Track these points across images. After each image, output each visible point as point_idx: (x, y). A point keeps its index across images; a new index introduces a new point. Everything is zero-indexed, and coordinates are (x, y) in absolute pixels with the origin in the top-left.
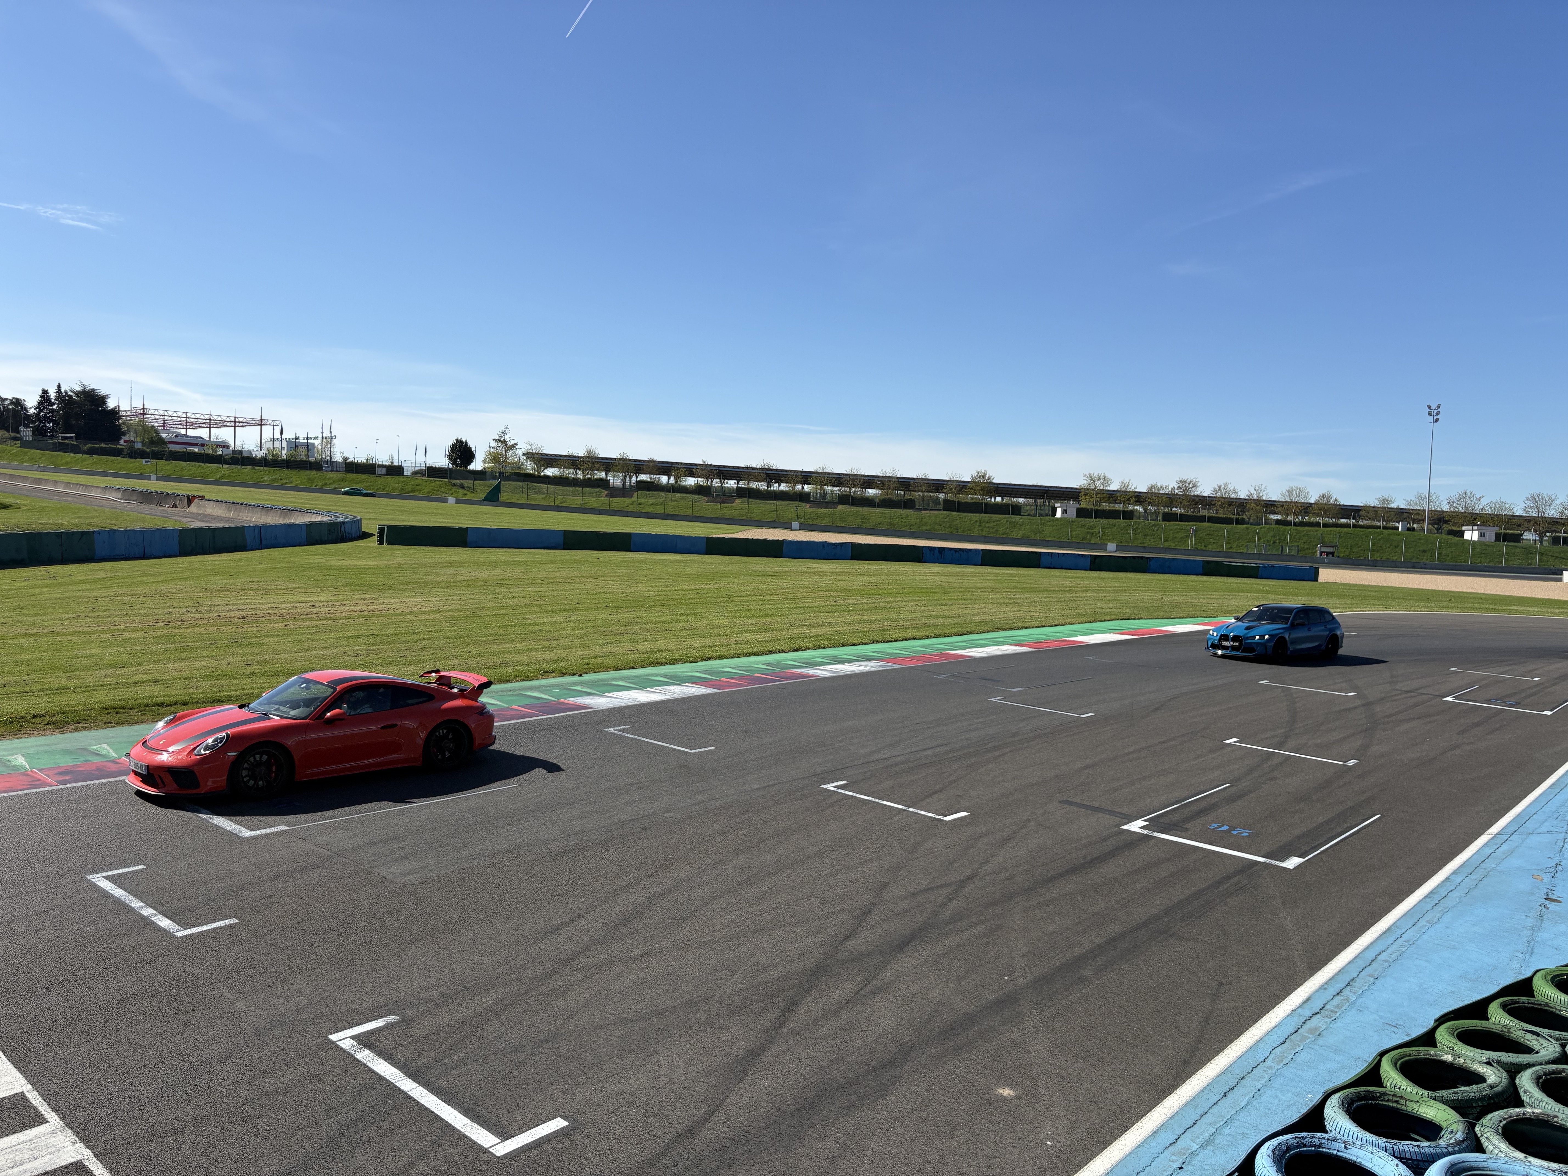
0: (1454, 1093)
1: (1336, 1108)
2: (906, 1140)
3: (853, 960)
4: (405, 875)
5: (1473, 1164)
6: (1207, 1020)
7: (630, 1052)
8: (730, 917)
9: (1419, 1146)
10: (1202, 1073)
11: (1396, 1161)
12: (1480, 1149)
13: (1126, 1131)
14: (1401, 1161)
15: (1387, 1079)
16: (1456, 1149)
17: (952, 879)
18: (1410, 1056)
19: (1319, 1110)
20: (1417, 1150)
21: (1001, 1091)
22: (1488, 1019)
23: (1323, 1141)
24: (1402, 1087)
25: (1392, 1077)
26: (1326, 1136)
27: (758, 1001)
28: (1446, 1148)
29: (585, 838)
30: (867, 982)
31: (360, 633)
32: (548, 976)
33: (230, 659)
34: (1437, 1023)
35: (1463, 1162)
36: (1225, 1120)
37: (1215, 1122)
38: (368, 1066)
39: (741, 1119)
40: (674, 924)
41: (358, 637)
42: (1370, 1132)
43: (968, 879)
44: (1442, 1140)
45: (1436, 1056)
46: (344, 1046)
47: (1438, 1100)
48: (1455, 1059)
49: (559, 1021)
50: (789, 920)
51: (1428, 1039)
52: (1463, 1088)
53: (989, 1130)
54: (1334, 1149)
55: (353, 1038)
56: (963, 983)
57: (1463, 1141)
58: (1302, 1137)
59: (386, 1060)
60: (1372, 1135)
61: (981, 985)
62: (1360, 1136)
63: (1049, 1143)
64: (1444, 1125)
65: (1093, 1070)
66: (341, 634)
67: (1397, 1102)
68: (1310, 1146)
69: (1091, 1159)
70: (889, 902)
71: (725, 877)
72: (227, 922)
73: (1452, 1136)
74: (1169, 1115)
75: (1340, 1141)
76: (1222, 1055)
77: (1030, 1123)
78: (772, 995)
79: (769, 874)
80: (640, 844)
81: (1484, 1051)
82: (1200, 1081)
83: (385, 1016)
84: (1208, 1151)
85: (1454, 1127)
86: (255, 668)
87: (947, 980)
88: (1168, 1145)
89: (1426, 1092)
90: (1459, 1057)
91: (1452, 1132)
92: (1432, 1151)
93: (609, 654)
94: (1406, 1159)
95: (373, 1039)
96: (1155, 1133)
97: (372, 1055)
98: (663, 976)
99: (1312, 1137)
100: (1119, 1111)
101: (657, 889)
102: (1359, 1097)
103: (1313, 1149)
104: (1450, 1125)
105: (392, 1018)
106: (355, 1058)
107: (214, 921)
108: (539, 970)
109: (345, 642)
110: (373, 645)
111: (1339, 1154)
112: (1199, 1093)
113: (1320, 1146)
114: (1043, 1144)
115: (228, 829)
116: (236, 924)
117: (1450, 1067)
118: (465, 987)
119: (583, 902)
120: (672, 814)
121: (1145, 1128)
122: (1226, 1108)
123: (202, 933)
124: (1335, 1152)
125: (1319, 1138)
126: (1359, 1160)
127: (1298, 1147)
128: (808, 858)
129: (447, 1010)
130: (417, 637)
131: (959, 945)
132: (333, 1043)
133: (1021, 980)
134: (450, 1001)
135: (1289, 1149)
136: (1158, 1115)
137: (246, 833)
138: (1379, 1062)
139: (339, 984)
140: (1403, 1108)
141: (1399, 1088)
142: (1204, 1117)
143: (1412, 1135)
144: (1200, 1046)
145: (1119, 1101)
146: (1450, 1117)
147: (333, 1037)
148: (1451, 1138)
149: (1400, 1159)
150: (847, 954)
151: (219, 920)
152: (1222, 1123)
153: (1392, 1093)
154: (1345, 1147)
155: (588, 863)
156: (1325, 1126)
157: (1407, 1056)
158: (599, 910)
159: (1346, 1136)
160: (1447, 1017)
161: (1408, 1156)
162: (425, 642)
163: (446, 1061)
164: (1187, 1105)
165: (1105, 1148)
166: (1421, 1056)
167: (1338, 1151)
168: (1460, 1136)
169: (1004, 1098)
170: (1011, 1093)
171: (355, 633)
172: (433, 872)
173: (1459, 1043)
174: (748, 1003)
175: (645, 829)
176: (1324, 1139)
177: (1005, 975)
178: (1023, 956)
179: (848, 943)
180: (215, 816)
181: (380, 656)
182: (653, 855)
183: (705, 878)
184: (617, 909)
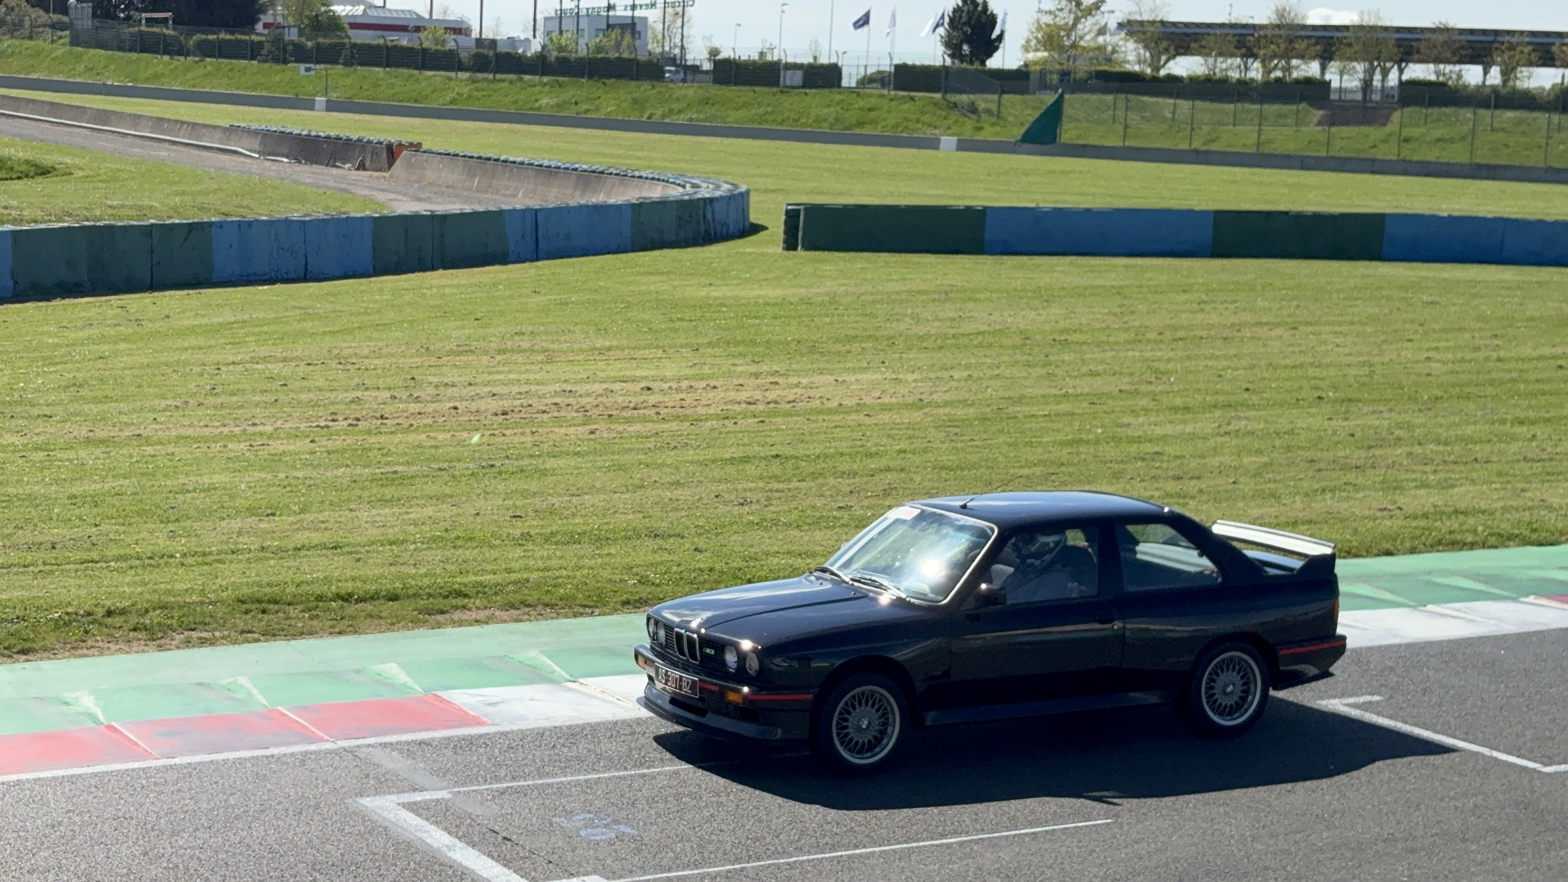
31: (750, 451)
33: (480, 505)
41: (746, 460)
66: (709, 454)
86: (532, 525)
109: (718, 473)
110: (776, 478)
115: (485, 874)
130: (873, 464)
162: (890, 477)
171: (739, 453)
180: (459, 844)
181: (794, 504)
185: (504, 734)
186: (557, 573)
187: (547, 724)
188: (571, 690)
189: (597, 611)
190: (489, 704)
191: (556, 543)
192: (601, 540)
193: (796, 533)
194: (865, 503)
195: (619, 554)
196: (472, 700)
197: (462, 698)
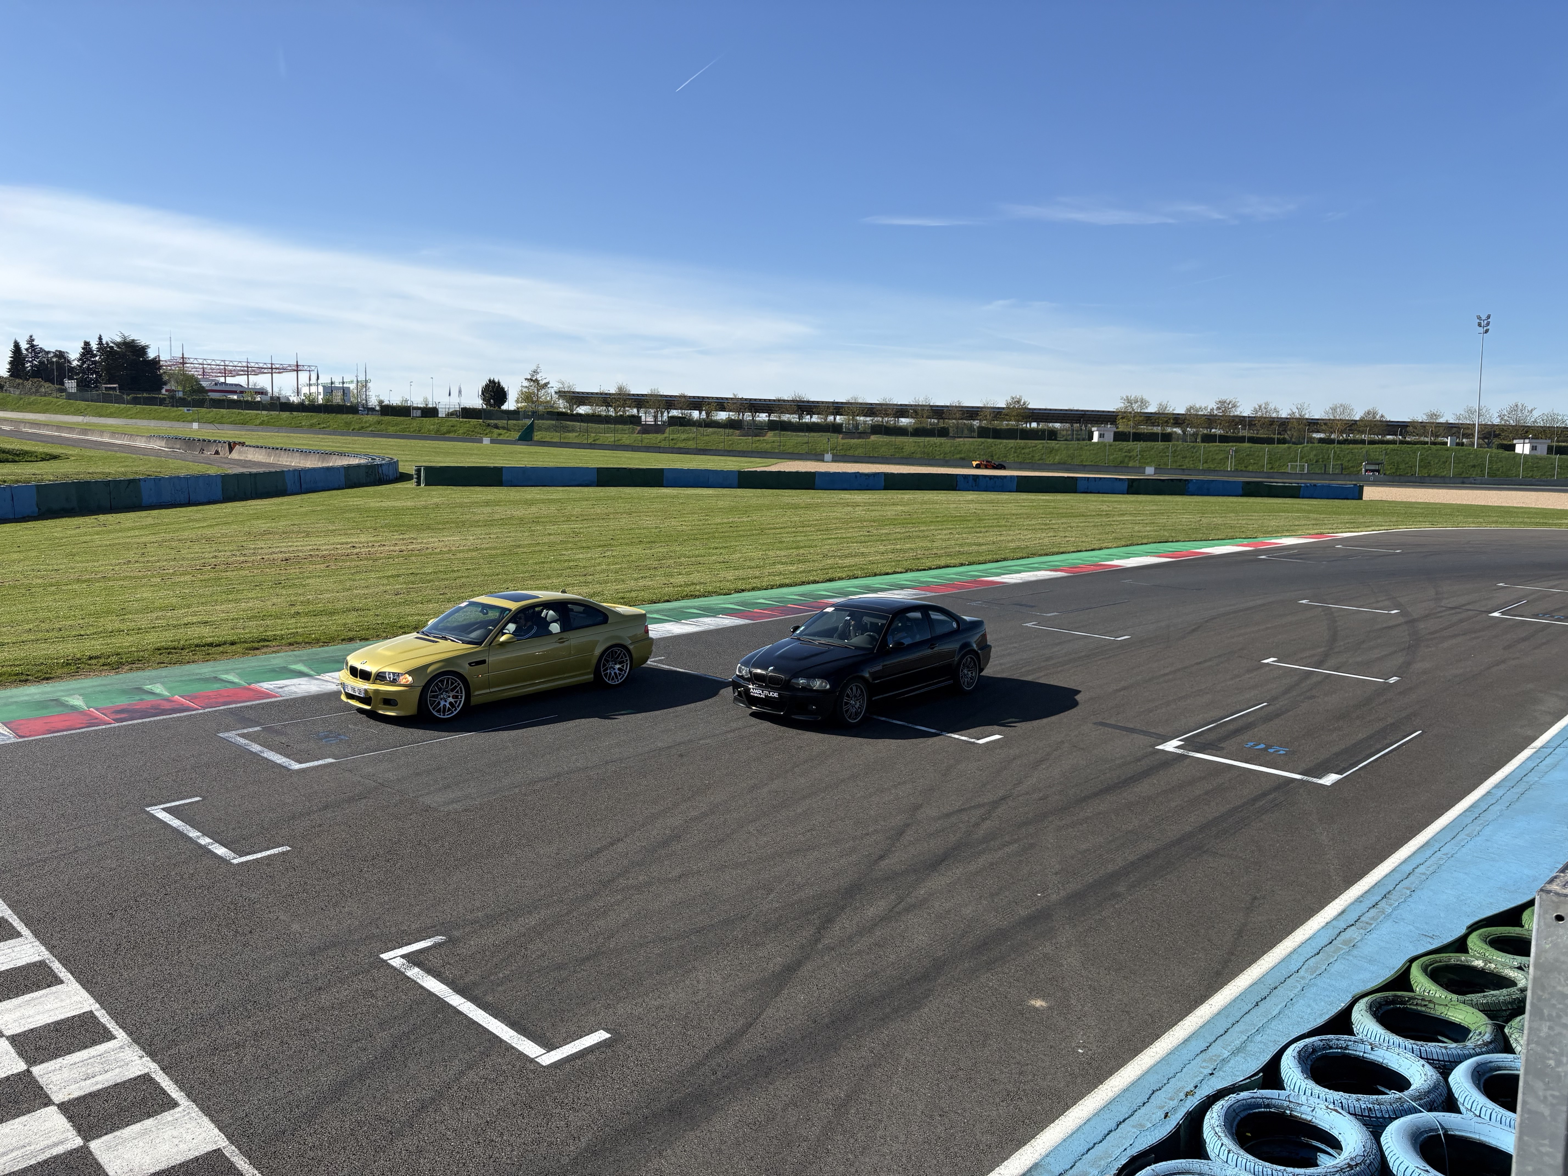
0: (1484, 996)
1: (1363, 1012)
2: (939, 1049)
3: (887, 879)
4: (448, 804)
5: (1500, 1064)
6: (1240, 933)
7: (670, 968)
8: (765, 839)
9: (1446, 1048)
10: (1234, 984)
11: (1422, 1062)
12: (1508, 1049)
13: (1157, 1039)
14: (1428, 1062)
15: (1416, 984)
16: (1484, 1050)
17: (986, 801)
18: (1440, 962)
19: (1347, 1013)
20: (1444, 1051)
21: (1033, 1002)
22: (1523, 926)
23: (1350, 1043)
24: (1431, 992)
25: (1421, 983)
26: (1353, 1038)
27: (795, 919)
28: (1473, 1049)
30: (901, 899)
31: (401, 572)
32: (589, 897)
33: (275, 600)
34: (1470, 930)
35: (1490, 1062)
36: (1257, 1028)
37: (1247, 1030)
38: (418, 983)
39: (778, 1031)
40: (711, 846)
41: (399, 576)
42: (1397, 1034)
43: (1002, 799)
44: (1469, 1042)
45: (1467, 962)
46: (394, 964)
47: (1467, 1004)
48: (1486, 964)
49: (600, 940)
50: (824, 841)
51: (1460, 945)
52: (1492, 992)
53: (1021, 1039)
54: (1360, 1050)
55: (403, 956)
56: (996, 900)
57: (1491, 1043)
58: (1329, 1040)
59: (435, 977)
60: (1398, 1037)
61: (1013, 902)
62: (1387, 1039)
63: (1080, 1051)
64: (1472, 1027)
65: (1125, 981)
66: (381, 574)
67: (1425, 1005)
68: (1337, 1048)
69: (1122, 1066)
70: (923, 823)
71: (760, 801)
72: (280, 849)
73: (1479, 1037)
74: (1200, 1024)
75: (1366, 1043)
76: (1255, 966)
77: (1062, 1032)
78: (807, 913)
79: (804, 798)
80: (677, 770)
81: (1515, 957)
82: (1232, 991)
83: (433, 937)
84: (1239, 1058)
85: (1482, 1029)
86: (299, 608)
87: (981, 897)
88: (1199, 1052)
89: (1455, 997)
90: (1490, 963)
91: (1480, 1033)
92: (1460, 1052)
93: (645, 588)
94: (1433, 1060)
95: (422, 958)
96: (1186, 1041)
97: (421, 972)
98: (700, 896)
99: (1338, 1040)
100: (1150, 1020)
101: (694, 813)
102: (1387, 1002)
103: (1339, 1050)
104: (1479, 1027)
105: (439, 939)
106: (406, 976)
107: (268, 849)
108: (580, 892)
109: (385, 582)
110: (413, 583)
111: (1365, 1055)
112: (1230, 1003)
113: (1346, 1048)
114: (1074, 1051)
115: (278, 762)
116: (289, 851)
117: (1481, 972)
118: (509, 909)
119: (622, 827)
121: (1176, 1036)
122: (1257, 1018)
123: (256, 860)
124: (1361, 1054)
125: (1345, 1040)
126: (1384, 1062)
127: (1324, 1048)
128: (843, 781)
129: (492, 931)
130: (456, 575)
131: (992, 864)
132: (385, 961)
133: (1054, 897)
134: (495, 922)
135: (1314, 1051)
136: (1190, 1024)
137: (296, 766)
138: (1409, 968)
139: (388, 906)
140: (1432, 1012)
141: (1429, 993)
142: (1236, 1025)
143: (1440, 1038)
144: (1233, 958)
145: (1150, 1011)
146: (1479, 1019)
147: (384, 956)
148: (1478, 1040)
149: (1427, 1060)
150: (881, 873)
151: (273, 848)
152: (1253, 1031)
153: (1421, 998)
154: (1372, 1049)
155: (627, 789)
156: (1352, 1029)
157: (1437, 962)
158: (637, 833)
159: (1373, 1038)
160: (1480, 924)
161: (1435, 1057)
162: (463, 580)
163: (492, 978)
164: (1219, 1013)
165: (1136, 1056)
166: (1452, 962)
167: (1364, 1053)
168: (1487, 1037)
169: (1036, 1009)
170: (1044, 1004)
171: (395, 573)
172: (475, 800)
173: (1490, 949)
174: (784, 920)
175: (681, 756)
176: (1351, 1041)
177: (1038, 892)
178: (1056, 874)
179: (882, 862)
180: (265, 750)
181: (420, 594)
182: (690, 781)
183: (740, 802)
184: (655, 832)
185: (287, 700)
186: (311, 629)
187: (306, 694)
188: (318, 679)
189: (330, 644)
190: (279, 688)
191: (311, 616)
192: (331, 613)
193: (421, 605)
194: (452, 591)
195: (340, 619)
196: (271, 687)
197: (266, 686)
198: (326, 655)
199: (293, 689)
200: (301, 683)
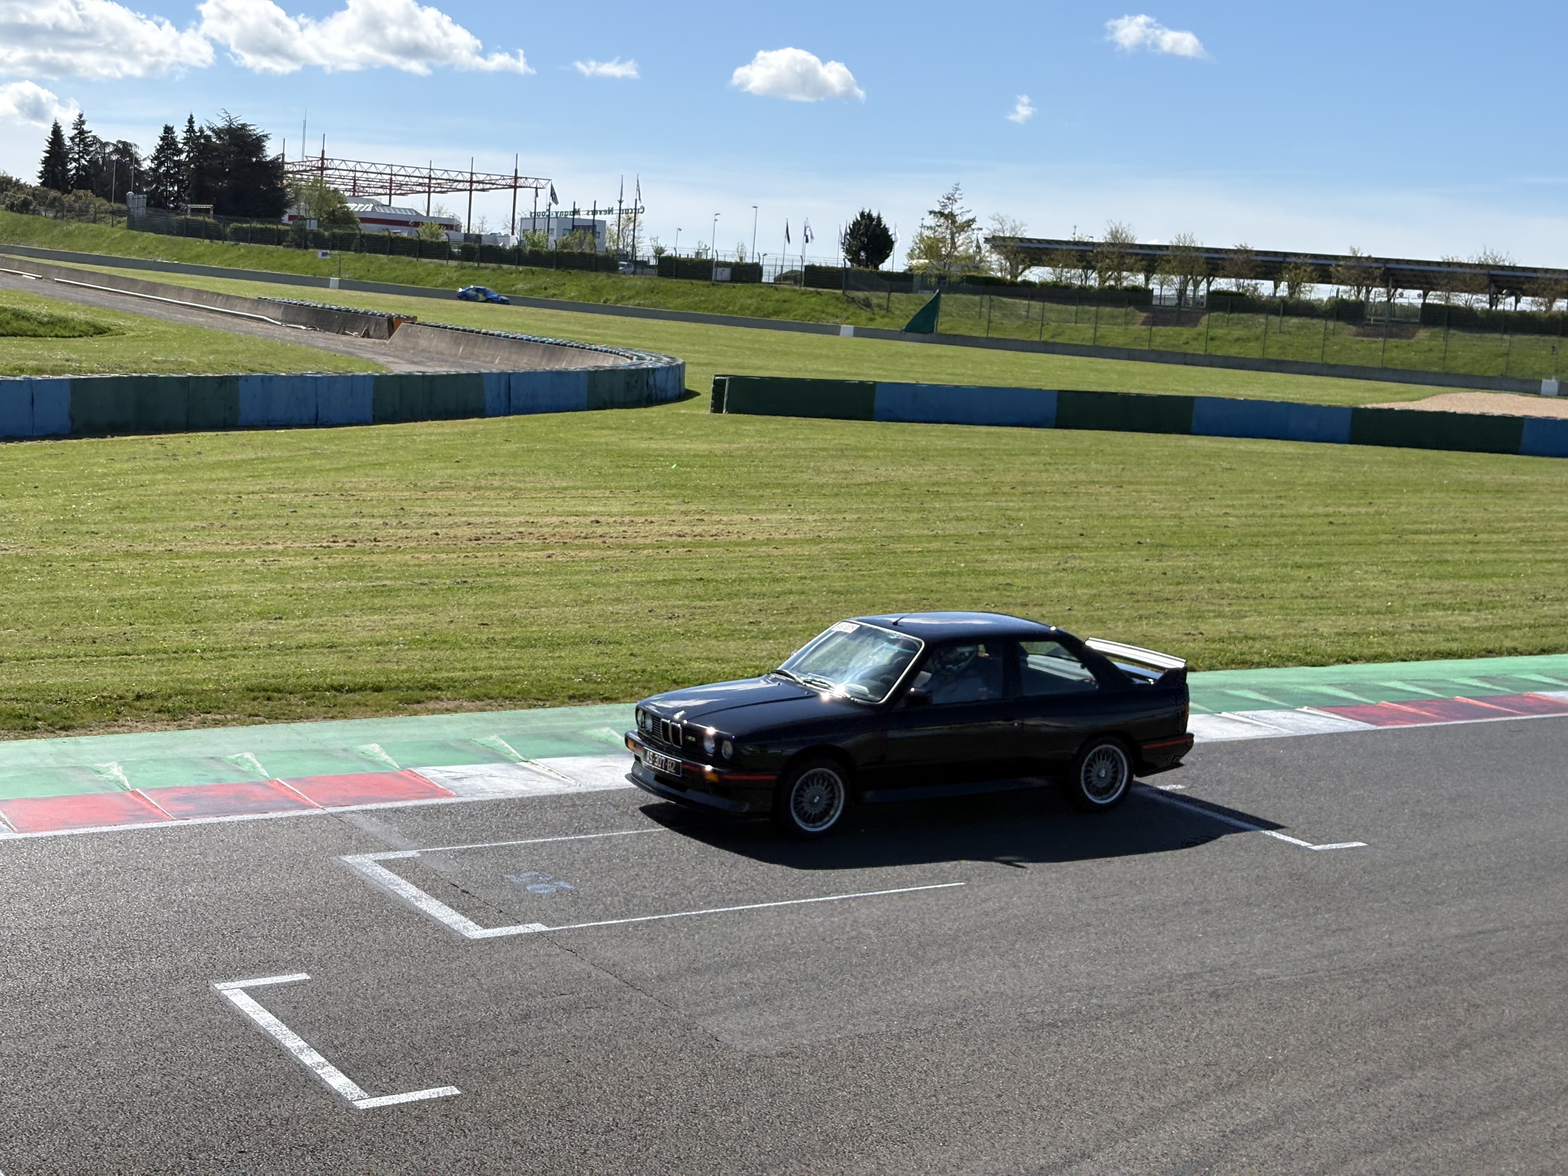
4: (752, 1037)
29: (1094, 1001)
31: (679, 575)
33: (454, 614)
41: (675, 582)
66: (644, 577)
71: (1385, 1111)
72: (442, 1091)
80: (1206, 1025)
86: (497, 631)
101: (1242, 1119)
107: (420, 1088)
109: (652, 592)
110: (700, 598)
115: (446, 921)
116: (456, 1097)
119: (1090, 1128)
120: (1272, 971)
123: (399, 1107)
130: (779, 588)
137: (475, 932)
151: (429, 1087)
155: (1101, 1050)
158: (1122, 1147)
162: (792, 598)
171: (670, 576)
172: (802, 1037)
175: (1215, 994)
180: (425, 896)
181: (713, 619)
182: (1234, 1050)
183: (1341, 1107)
184: (1158, 1149)
185: (467, 804)
186: (516, 672)
187: (502, 796)
188: (524, 768)
189: (548, 705)
190: (455, 779)
191: (516, 647)
192: (553, 645)
193: (714, 642)
194: (772, 619)
195: (568, 657)
196: (440, 776)
197: (432, 773)
198: (540, 724)
199: (479, 783)
200: (494, 773)
